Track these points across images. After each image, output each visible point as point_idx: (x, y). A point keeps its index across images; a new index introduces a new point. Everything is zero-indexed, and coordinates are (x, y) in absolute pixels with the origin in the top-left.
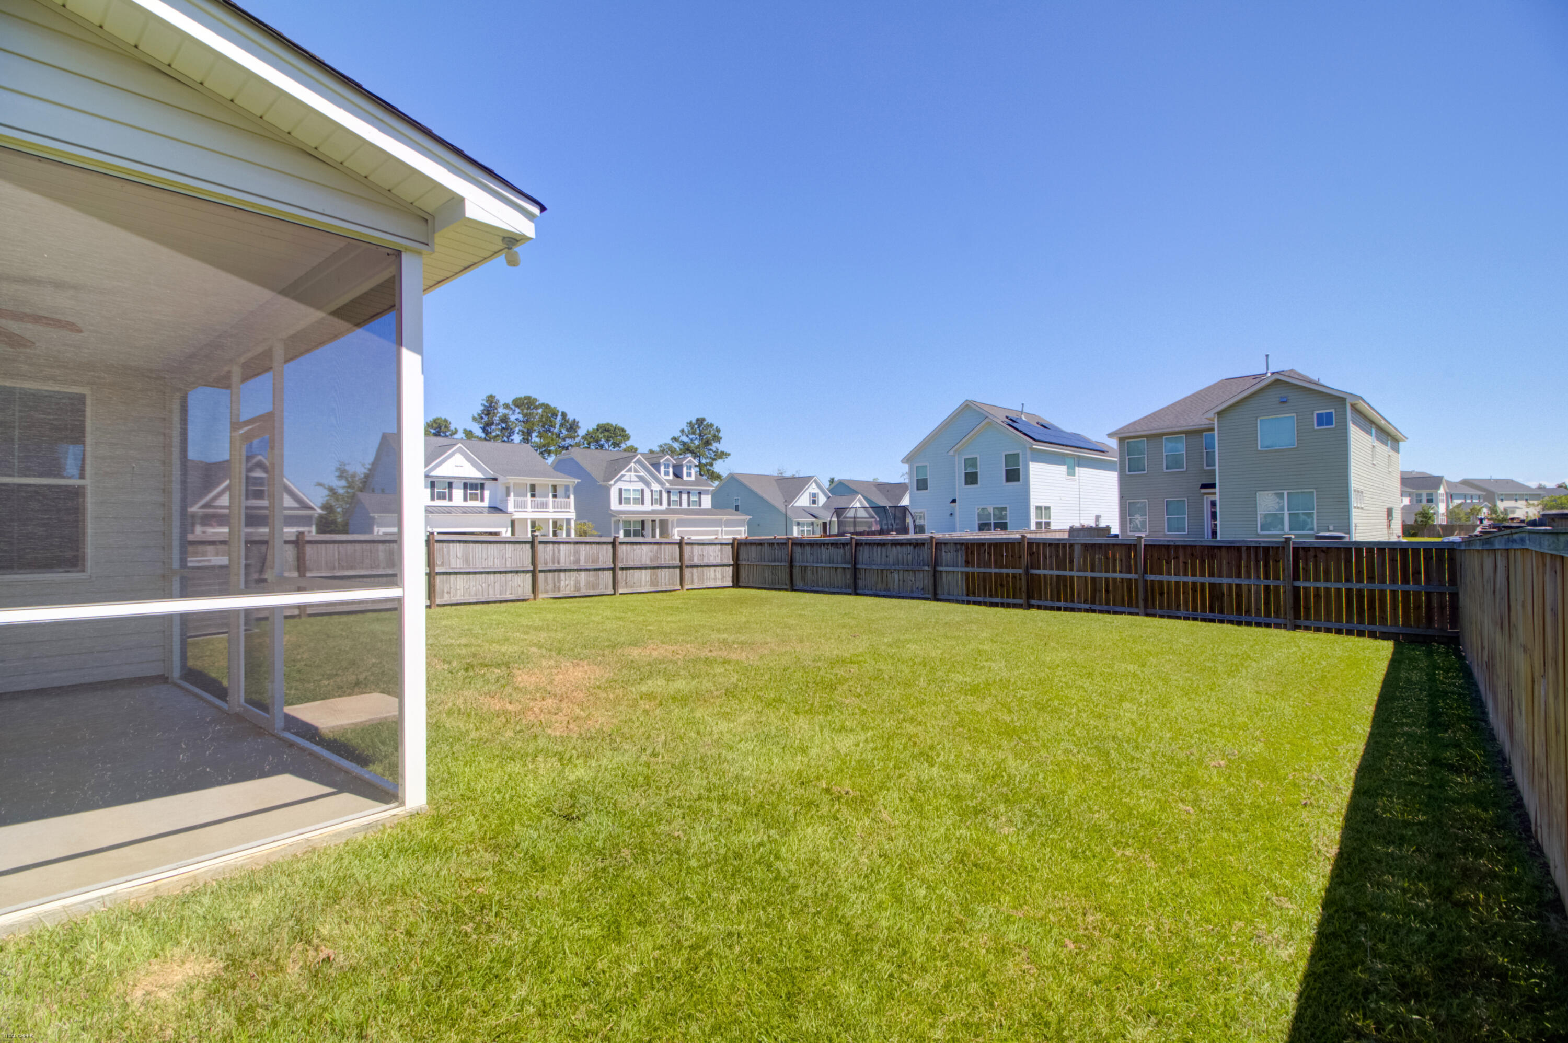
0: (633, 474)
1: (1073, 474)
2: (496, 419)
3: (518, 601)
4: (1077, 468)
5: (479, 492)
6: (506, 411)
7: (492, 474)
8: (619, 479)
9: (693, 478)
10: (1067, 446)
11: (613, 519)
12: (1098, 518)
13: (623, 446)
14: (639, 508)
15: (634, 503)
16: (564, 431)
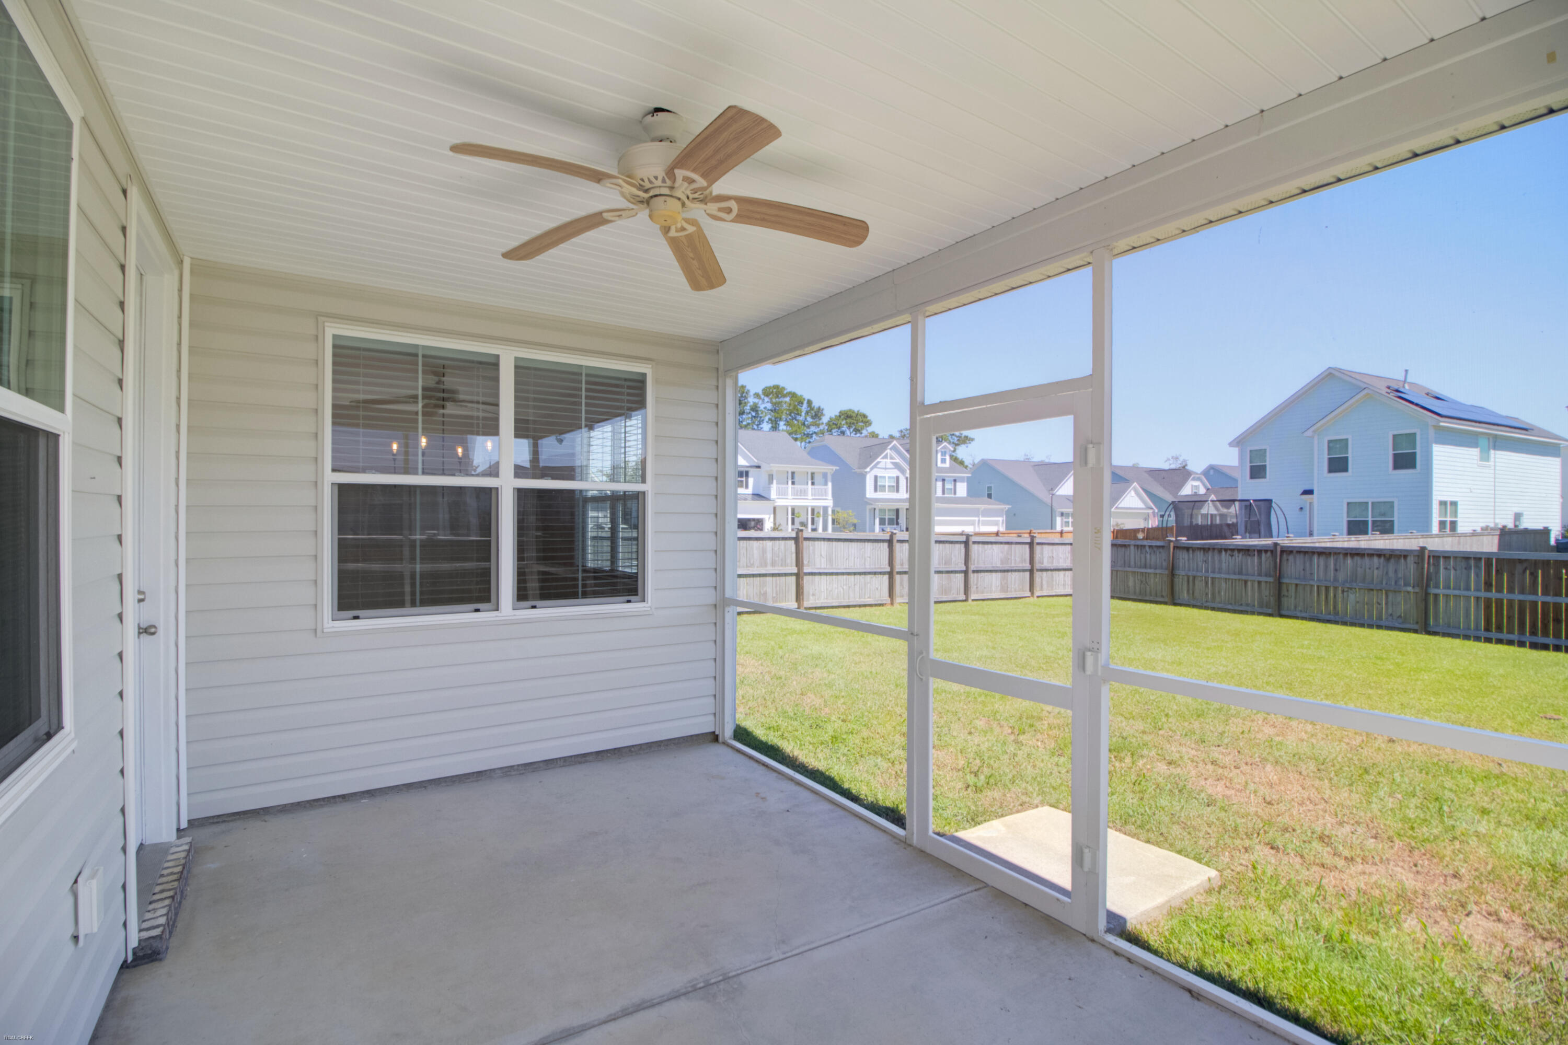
0: (889, 461)
1: (1488, 459)
2: (747, 408)
3: (876, 605)
4: (1492, 452)
5: (744, 479)
6: (756, 400)
7: (756, 461)
8: (875, 466)
9: (947, 465)
10: (1480, 422)
11: (868, 507)
12: (1518, 517)
13: (864, 432)
14: (894, 495)
15: (889, 491)
16: (809, 419)
